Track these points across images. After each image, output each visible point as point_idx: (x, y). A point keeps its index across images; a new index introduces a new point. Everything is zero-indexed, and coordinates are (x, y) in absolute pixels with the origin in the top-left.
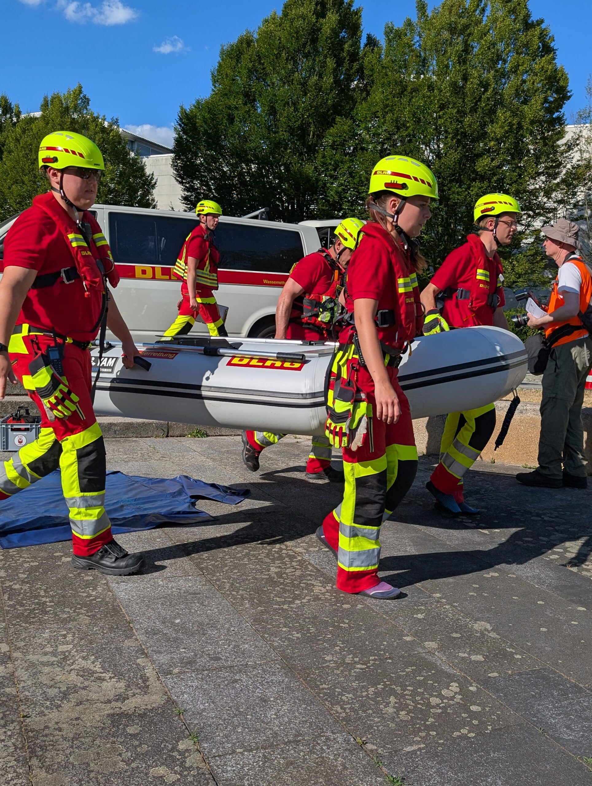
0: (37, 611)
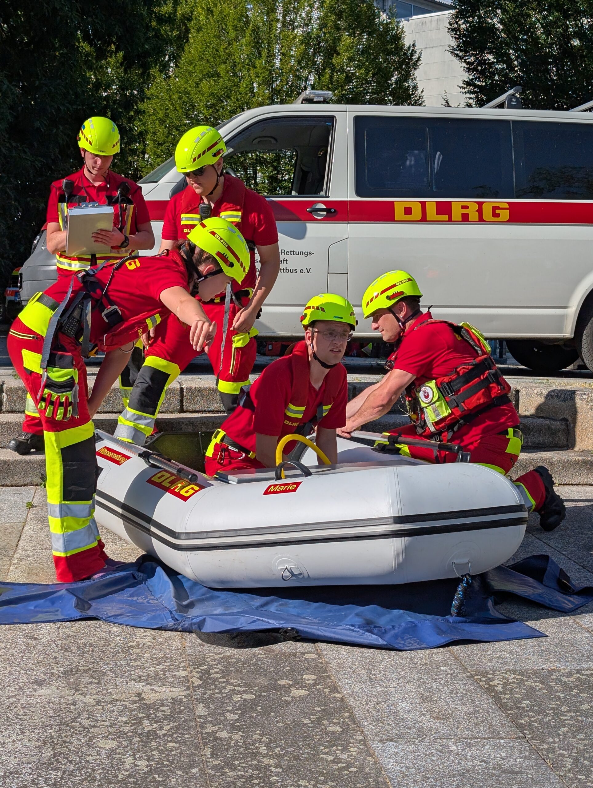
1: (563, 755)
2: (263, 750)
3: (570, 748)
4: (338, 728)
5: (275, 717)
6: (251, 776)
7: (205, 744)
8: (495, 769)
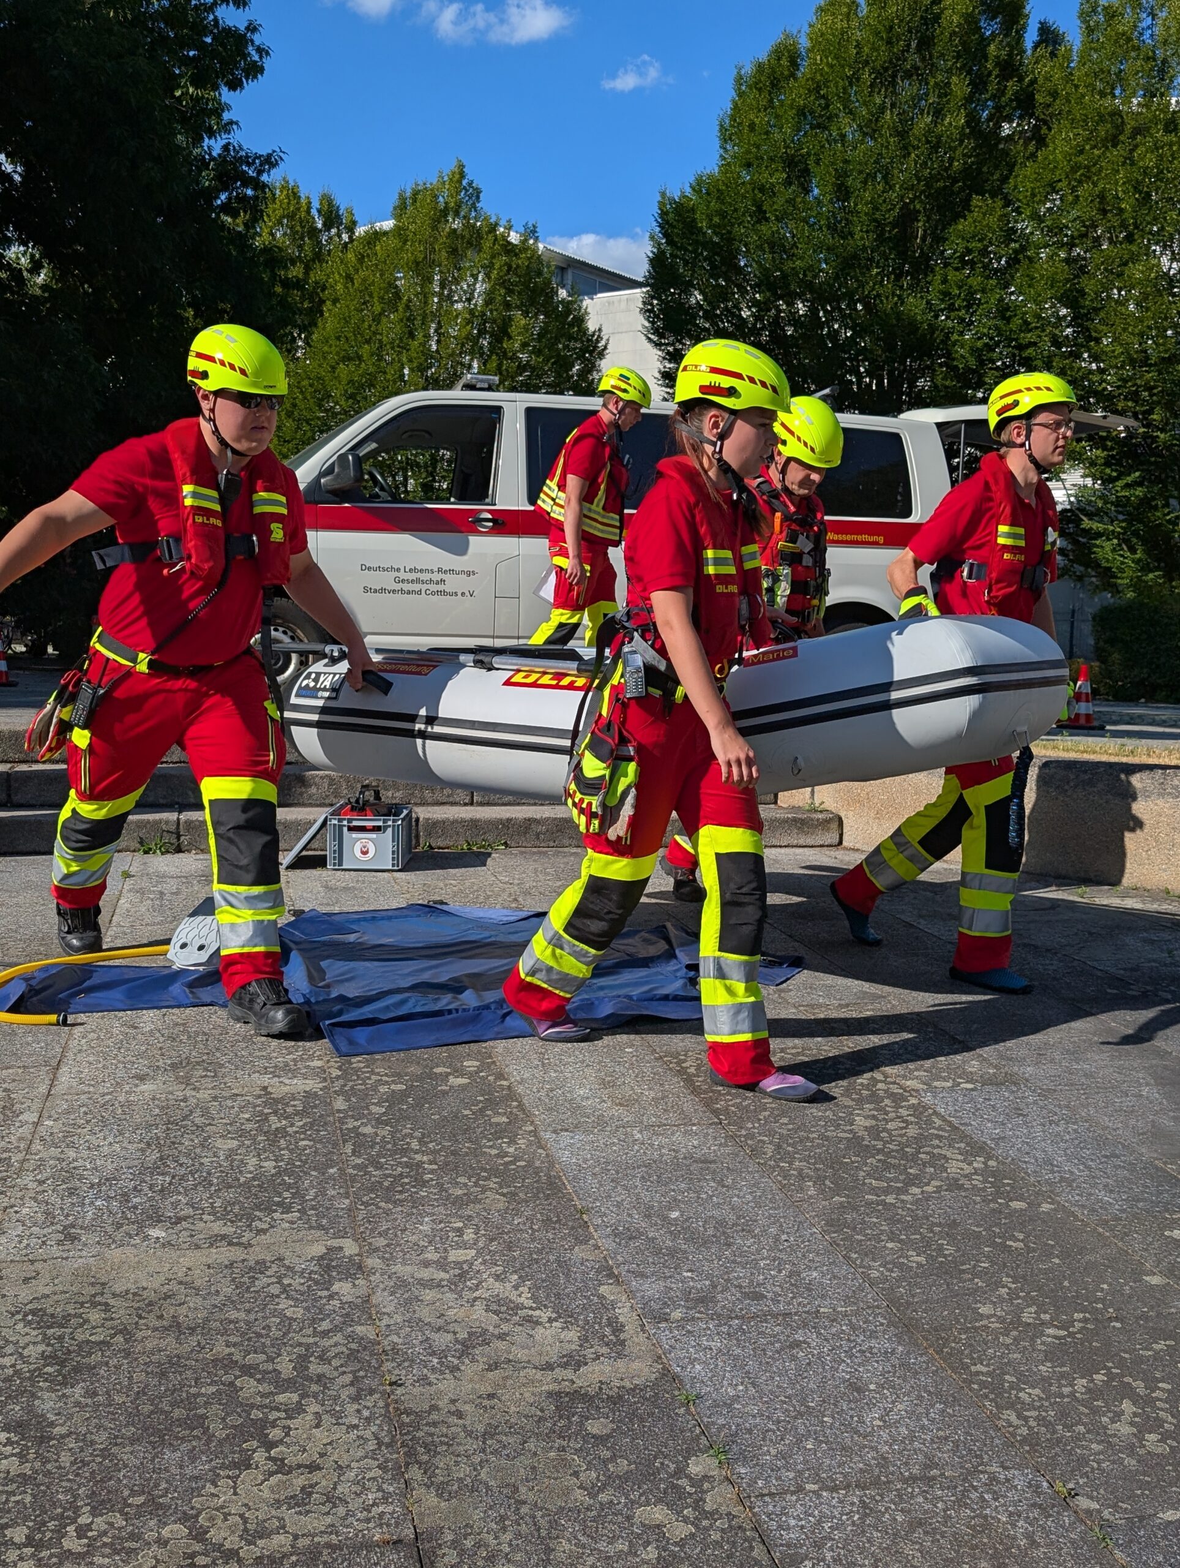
0: (406, 1180)
1: (764, 1142)
2: (415, 1145)
3: (771, 1133)
4: (505, 1119)
5: (430, 1109)
6: (401, 1175)
7: (345, 1141)
8: (685, 1158)
